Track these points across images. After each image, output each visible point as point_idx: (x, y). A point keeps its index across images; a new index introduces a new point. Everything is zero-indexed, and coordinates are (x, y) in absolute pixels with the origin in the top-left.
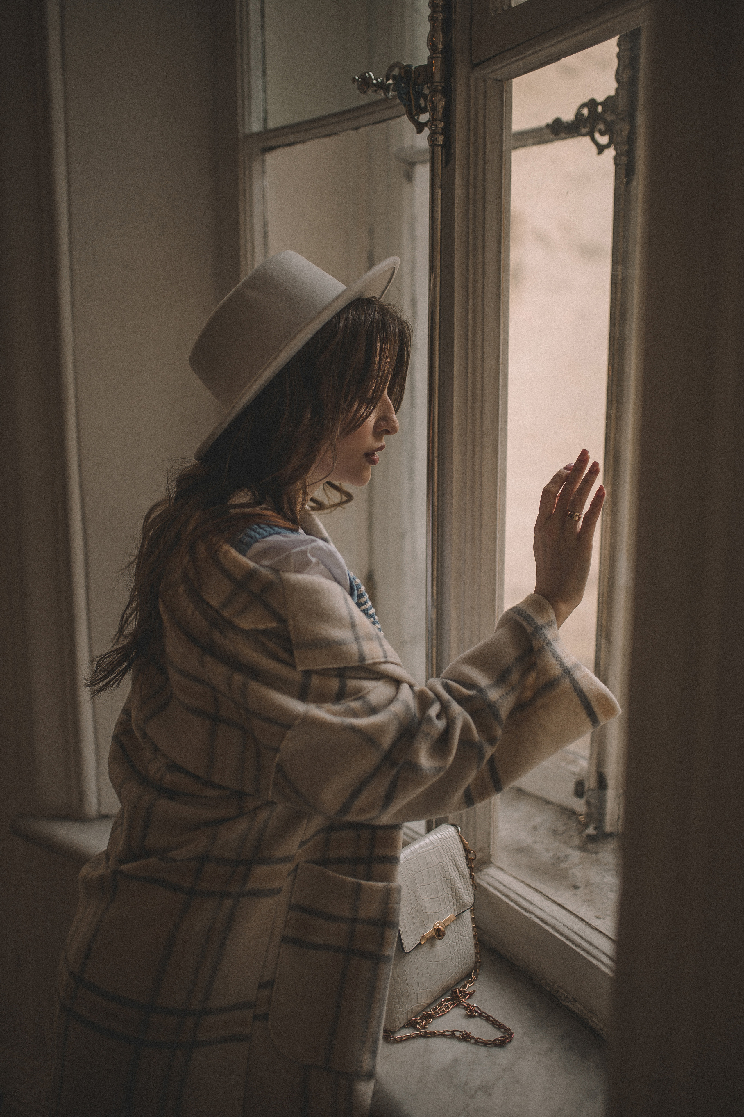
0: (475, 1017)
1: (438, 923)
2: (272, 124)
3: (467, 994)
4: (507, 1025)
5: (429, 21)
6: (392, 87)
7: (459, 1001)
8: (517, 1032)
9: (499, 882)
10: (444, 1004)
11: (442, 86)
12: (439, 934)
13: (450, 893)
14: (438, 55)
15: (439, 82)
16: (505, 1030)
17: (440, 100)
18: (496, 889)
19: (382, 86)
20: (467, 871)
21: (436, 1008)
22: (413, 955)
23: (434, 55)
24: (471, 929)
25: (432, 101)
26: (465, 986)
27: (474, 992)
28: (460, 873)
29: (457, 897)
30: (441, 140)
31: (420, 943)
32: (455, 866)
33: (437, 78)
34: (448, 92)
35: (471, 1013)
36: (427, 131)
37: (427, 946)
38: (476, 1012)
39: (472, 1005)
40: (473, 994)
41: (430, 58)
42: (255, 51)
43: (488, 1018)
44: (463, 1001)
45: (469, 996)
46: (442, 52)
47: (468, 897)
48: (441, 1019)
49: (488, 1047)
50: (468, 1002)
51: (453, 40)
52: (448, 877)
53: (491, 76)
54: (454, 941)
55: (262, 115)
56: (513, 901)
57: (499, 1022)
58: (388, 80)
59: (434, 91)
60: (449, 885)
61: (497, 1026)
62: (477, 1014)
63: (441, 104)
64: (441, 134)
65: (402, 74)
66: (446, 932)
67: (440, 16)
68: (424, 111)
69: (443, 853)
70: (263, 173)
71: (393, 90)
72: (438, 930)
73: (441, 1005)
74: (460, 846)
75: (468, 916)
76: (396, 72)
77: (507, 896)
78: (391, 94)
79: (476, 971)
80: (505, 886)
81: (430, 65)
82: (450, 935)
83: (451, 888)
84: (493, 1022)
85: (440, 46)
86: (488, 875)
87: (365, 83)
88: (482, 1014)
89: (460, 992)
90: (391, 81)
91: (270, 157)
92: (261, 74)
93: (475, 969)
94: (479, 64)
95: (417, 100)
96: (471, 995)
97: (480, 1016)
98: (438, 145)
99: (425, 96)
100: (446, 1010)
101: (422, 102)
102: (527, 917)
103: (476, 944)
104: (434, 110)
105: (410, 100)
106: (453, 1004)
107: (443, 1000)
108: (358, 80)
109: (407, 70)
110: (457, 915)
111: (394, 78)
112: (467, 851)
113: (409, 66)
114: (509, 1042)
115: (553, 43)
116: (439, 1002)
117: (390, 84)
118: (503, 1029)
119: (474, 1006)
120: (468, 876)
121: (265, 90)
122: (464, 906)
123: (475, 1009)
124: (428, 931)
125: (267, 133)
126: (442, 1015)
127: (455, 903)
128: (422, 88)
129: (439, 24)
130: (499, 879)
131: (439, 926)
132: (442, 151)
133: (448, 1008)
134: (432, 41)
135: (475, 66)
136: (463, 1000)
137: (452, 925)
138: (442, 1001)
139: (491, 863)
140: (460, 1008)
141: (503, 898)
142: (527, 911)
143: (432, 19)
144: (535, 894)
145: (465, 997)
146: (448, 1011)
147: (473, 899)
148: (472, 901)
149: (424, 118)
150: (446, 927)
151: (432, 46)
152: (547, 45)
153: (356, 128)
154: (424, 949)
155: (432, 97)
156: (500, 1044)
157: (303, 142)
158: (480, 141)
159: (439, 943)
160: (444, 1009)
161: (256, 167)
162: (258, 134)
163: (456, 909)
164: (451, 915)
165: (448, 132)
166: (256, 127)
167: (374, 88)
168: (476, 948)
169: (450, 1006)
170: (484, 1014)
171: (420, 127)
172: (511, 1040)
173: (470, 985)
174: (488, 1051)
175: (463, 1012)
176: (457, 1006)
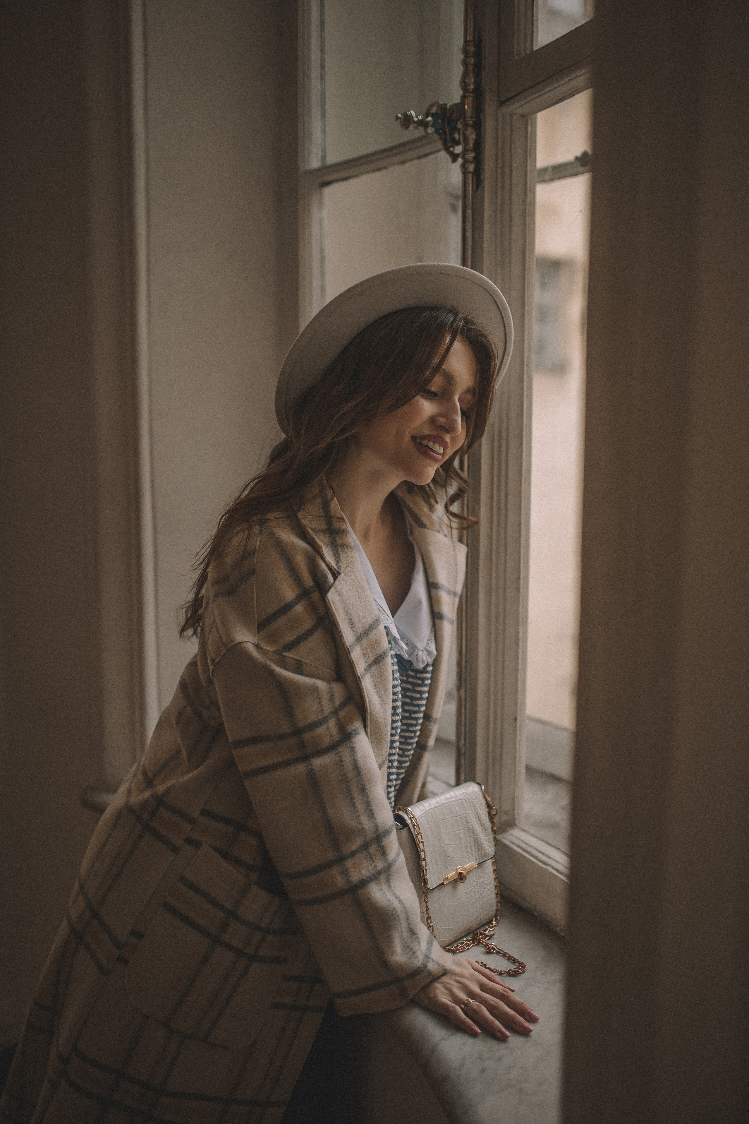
0: (493, 953)
1: (460, 868)
2: (330, 161)
3: (487, 936)
4: (521, 961)
5: (462, 65)
6: (431, 124)
7: (480, 940)
8: (530, 965)
9: (523, 841)
10: (465, 943)
11: (472, 121)
12: (461, 877)
13: (472, 842)
14: (469, 94)
15: (470, 118)
16: (519, 963)
17: (472, 133)
18: (518, 846)
19: (423, 124)
20: (489, 825)
21: (458, 946)
22: (436, 893)
23: (467, 94)
24: (493, 879)
25: (464, 134)
26: (486, 930)
27: (493, 934)
28: (482, 826)
29: (479, 846)
30: (471, 167)
31: (443, 884)
32: (477, 819)
33: (469, 114)
34: (478, 126)
35: (489, 951)
36: (460, 161)
37: (450, 887)
38: (494, 949)
39: (490, 944)
40: (492, 936)
41: (463, 97)
42: (315, 97)
43: (504, 955)
44: (483, 942)
45: (488, 937)
46: (474, 91)
47: (490, 849)
48: (462, 954)
49: (502, 976)
50: (487, 942)
51: (483, 81)
52: (471, 828)
53: (516, 111)
54: (476, 887)
55: (320, 154)
56: (532, 856)
57: (514, 958)
58: (427, 117)
59: (466, 125)
60: (472, 835)
61: (512, 961)
62: (494, 951)
63: (472, 136)
64: (472, 162)
65: (439, 111)
66: (468, 877)
67: (472, 61)
68: (458, 143)
69: (466, 806)
70: (321, 204)
71: (432, 126)
72: (460, 874)
73: (462, 943)
74: (483, 802)
75: (489, 866)
76: (434, 110)
77: (528, 852)
78: (430, 130)
79: (496, 919)
80: (526, 844)
81: (462, 103)
82: (471, 879)
83: (474, 838)
84: (509, 958)
85: (471, 87)
86: (512, 835)
87: (407, 120)
88: (499, 951)
89: (481, 934)
90: (430, 118)
91: (328, 191)
92: (319, 117)
93: (496, 916)
94: (507, 100)
95: (452, 134)
96: (491, 937)
97: (498, 953)
98: (469, 172)
99: (458, 130)
100: (467, 947)
101: (456, 136)
102: (544, 869)
103: (497, 894)
104: (466, 141)
105: (445, 134)
106: (474, 943)
107: (465, 939)
108: (400, 118)
109: (443, 108)
110: (479, 864)
111: (433, 115)
112: (489, 806)
113: (445, 105)
114: (521, 973)
115: (567, 80)
116: (461, 941)
117: (429, 121)
118: (517, 963)
119: (492, 945)
120: (490, 830)
121: (324, 131)
122: (485, 856)
123: (493, 947)
124: (452, 875)
125: (326, 169)
126: (463, 951)
127: (477, 852)
128: (457, 123)
129: (471, 68)
130: (522, 838)
131: (460, 870)
132: (473, 177)
133: (469, 946)
134: (465, 83)
135: (502, 103)
136: (483, 940)
137: (474, 871)
138: (464, 941)
139: (515, 825)
140: (480, 946)
141: (524, 853)
142: (545, 863)
143: (465, 63)
144: (553, 849)
145: (485, 938)
146: (468, 949)
147: (494, 850)
148: (493, 853)
149: (458, 149)
150: (468, 873)
151: (464, 85)
152: (563, 82)
153: (403, 163)
154: (447, 890)
155: (465, 130)
156: (514, 974)
157: (357, 176)
158: (507, 170)
159: (461, 886)
160: (465, 947)
161: (315, 200)
162: (317, 170)
163: (477, 858)
164: (472, 863)
165: (478, 161)
166: (315, 163)
167: (415, 125)
168: (497, 897)
169: (471, 944)
170: (501, 952)
171: (454, 158)
172: (523, 972)
173: (491, 930)
174: (502, 979)
175: (483, 949)
176: (477, 945)
